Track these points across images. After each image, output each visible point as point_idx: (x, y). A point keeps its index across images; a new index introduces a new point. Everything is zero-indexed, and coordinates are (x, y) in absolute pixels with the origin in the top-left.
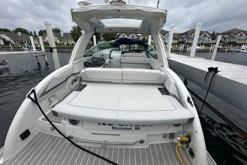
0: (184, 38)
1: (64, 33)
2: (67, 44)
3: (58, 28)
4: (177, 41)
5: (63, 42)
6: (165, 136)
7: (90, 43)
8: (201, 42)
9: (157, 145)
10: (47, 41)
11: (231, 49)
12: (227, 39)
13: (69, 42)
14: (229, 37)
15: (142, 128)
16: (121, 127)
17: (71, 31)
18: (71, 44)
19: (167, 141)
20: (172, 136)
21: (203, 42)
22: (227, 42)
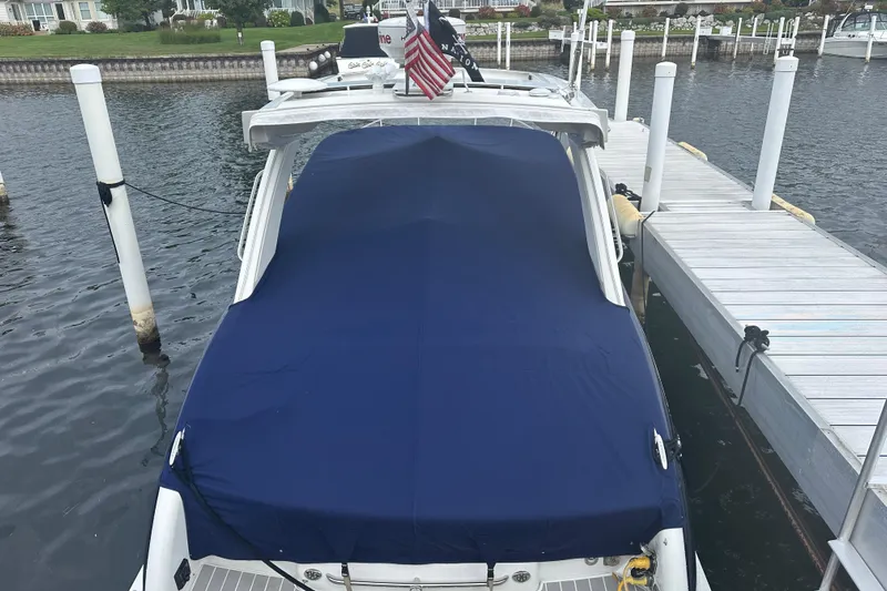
2: (61, 25)
5: (30, 12)
6: (590, 559)
7: (210, 17)
9: (568, 585)
13: (69, 17)
18: (83, 25)
19: (599, 572)
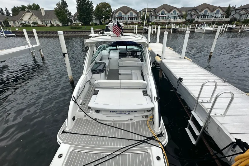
0: (193, 15)
1: (45, 11)
2: (51, 25)
3: (36, 4)
4: (184, 20)
5: (45, 22)
6: (143, 117)
7: (80, 23)
8: (212, 20)
9: (139, 121)
10: (25, 21)
11: (245, 29)
12: (243, 15)
13: (52, 23)
14: (246, 13)
15: (131, 113)
16: (121, 113)
17: (55, 9)
18: (55, 25)
19: (144, 119)
20: (147, 116)
21: (215, 21)
22: (243, 20)
